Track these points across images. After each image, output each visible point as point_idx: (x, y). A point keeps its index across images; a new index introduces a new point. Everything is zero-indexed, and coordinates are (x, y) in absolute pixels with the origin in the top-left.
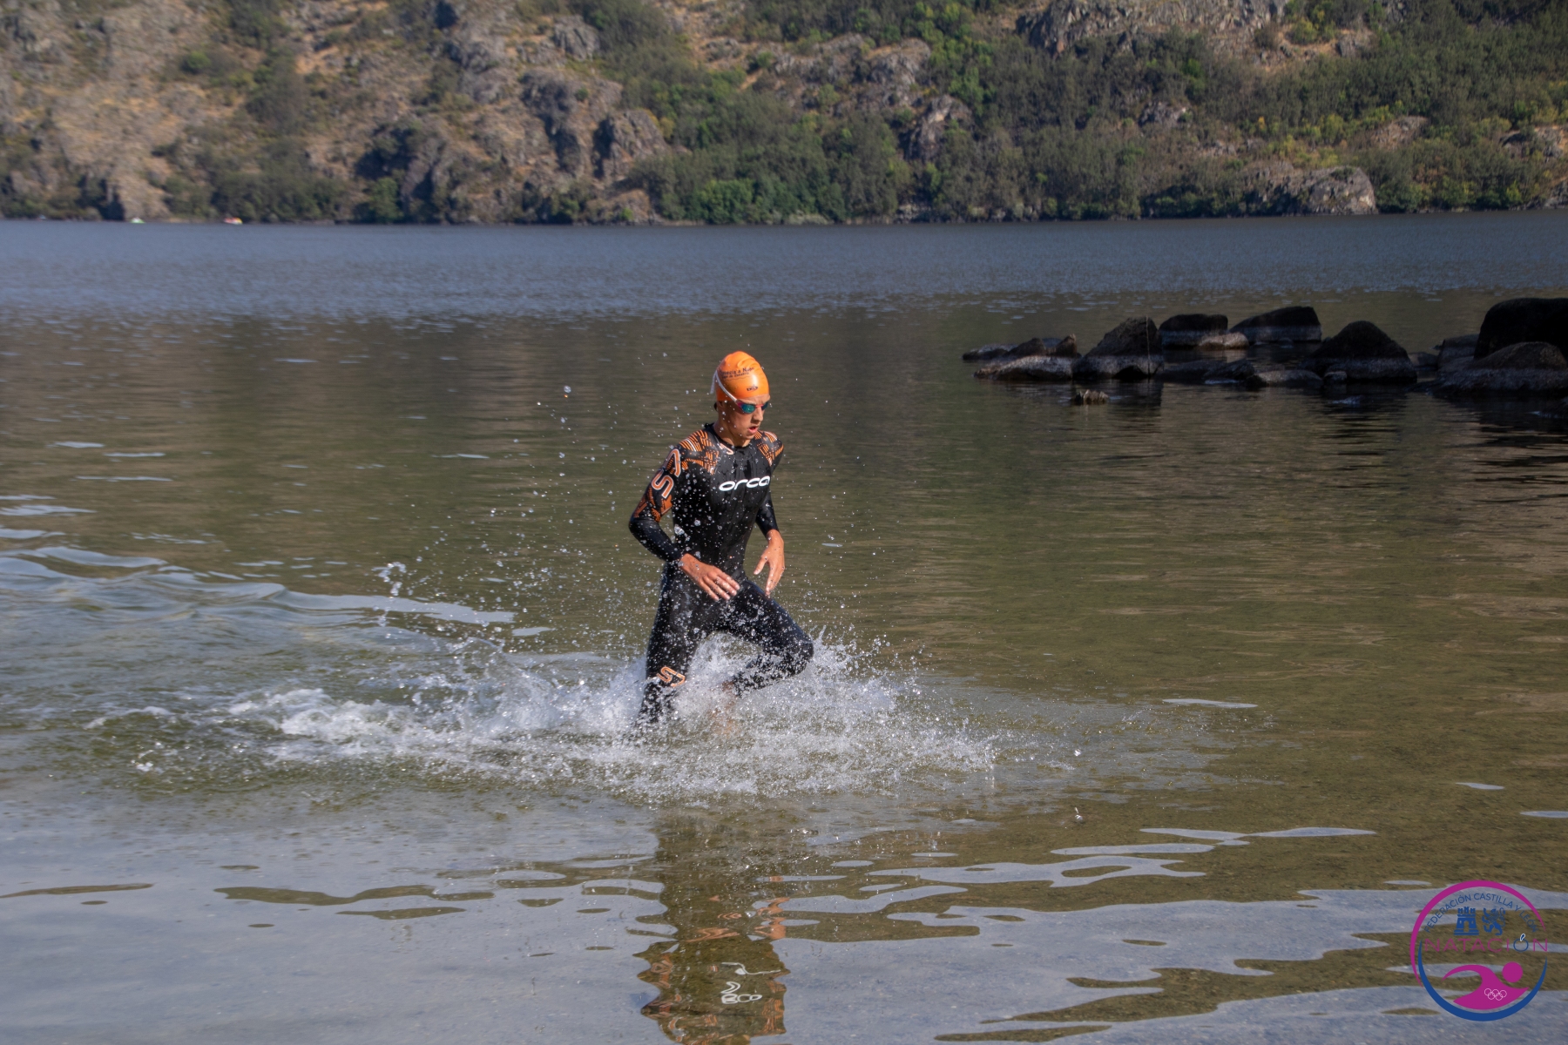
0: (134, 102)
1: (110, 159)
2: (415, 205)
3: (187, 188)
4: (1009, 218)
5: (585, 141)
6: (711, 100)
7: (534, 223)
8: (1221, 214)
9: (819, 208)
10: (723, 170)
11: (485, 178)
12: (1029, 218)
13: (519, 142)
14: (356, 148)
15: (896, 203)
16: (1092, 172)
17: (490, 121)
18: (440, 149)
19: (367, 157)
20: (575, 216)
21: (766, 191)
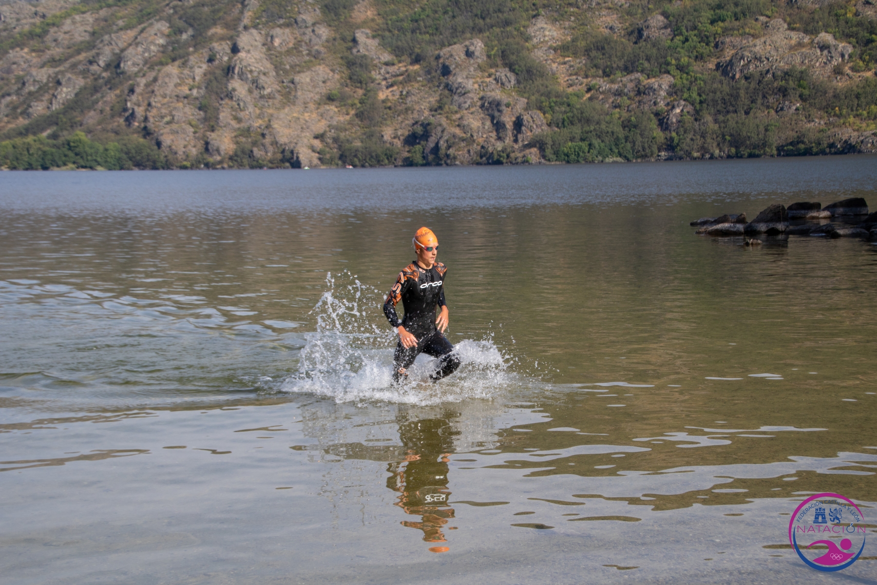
0: (306, 114)
1: (295, 141)
2: (431, 157)
3: (328, 153)
4: (712, 157)
5: (509, 126)
6: (569, 105)
7: (485, 164)
8: (817, 154)
9: (620, 155)
10: (574, 138)
11: (463, 144)
12: (722, 157)
13: (479, 127)
14: (404, 132)
15: (657, 151)
16: (753, 135)
17: (466, 118)
18: (443, 131)
19: (409, 136)
20: (505, 161)
21: (595, 147)
